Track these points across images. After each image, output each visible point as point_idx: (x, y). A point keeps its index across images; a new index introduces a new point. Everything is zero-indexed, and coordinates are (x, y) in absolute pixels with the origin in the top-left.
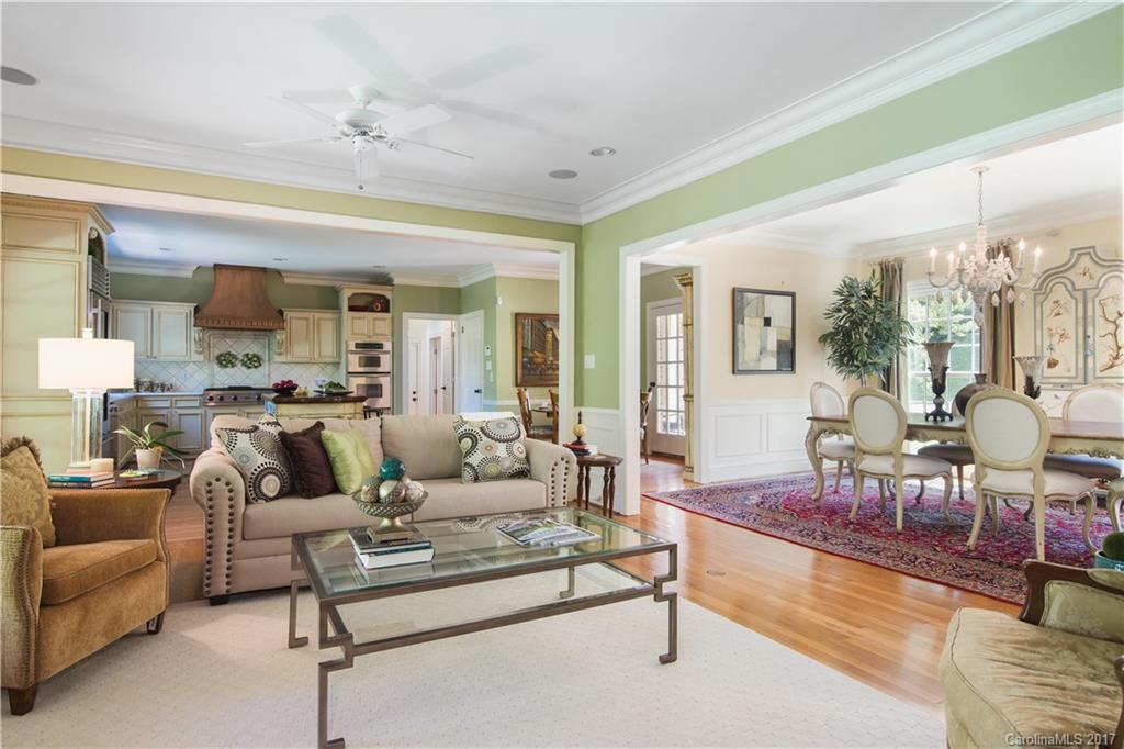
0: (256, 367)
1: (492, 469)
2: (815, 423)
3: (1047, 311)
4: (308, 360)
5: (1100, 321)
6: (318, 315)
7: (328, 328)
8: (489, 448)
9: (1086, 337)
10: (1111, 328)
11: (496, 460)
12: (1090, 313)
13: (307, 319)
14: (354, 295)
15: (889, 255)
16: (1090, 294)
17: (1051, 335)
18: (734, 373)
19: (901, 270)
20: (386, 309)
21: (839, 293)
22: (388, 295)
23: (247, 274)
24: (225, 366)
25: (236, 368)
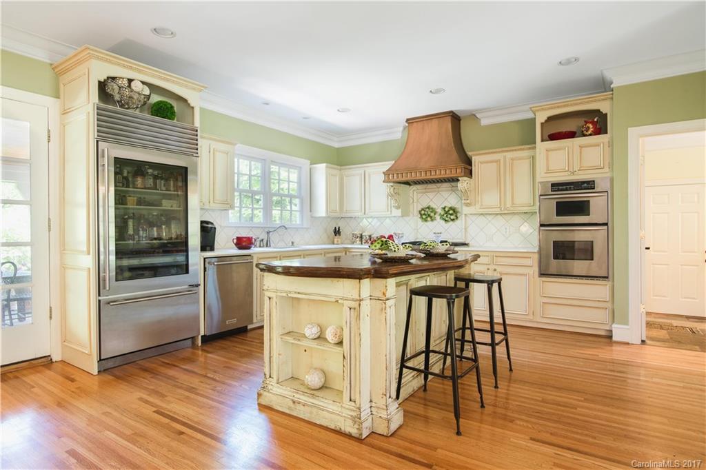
0: (453, 220)
4: (497, 211)
6: (509, 155)
7: (523, 168)
13: (497, 161)
14: (550, 119)
20: (601, 129)
22: (604, 107)
23: (435, 122)
24: (426, 221)
25: (435, 222)
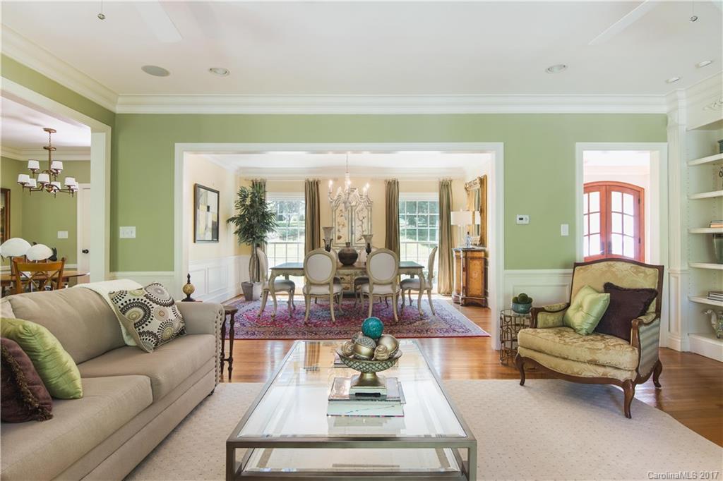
1: (168, 332)
2: (275, 271)
3: (337, 215)
5: (357, 220)
8: (162, 314)
9: (352, 226)
10: (361, 223)
11: (169, 323)
12: (353, 216)
15: (258, 177)
16: (354, 208)
17: (339, 225)
18: (195, 242)
19: (265, 186)
21: (240, 195)
